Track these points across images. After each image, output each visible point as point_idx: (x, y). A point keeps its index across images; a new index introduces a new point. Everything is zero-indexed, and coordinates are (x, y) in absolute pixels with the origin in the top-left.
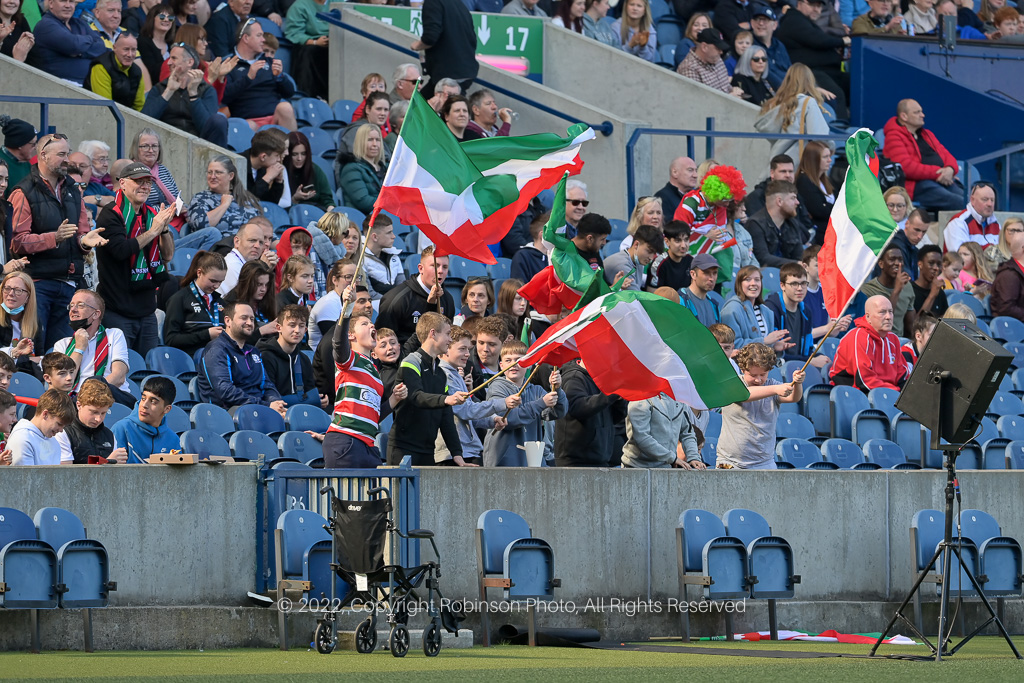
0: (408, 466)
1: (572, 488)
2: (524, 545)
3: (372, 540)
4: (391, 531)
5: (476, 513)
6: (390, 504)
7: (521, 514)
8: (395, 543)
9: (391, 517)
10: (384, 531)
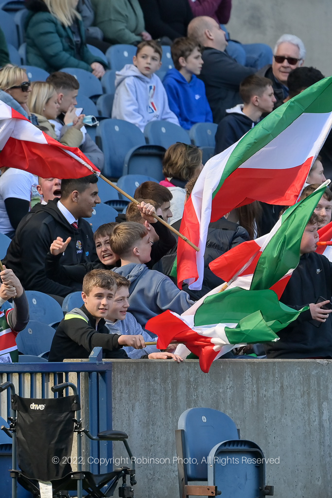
0: (99, 358)
1: (286, 383)
2: (231, 448)
3: (57, 442)
4: (79, 433)
5: (176, 411)
6: (78, 403)
7: (229, 412)
8: (83, 446)
9: (79, 417)
10: (70, 433)
